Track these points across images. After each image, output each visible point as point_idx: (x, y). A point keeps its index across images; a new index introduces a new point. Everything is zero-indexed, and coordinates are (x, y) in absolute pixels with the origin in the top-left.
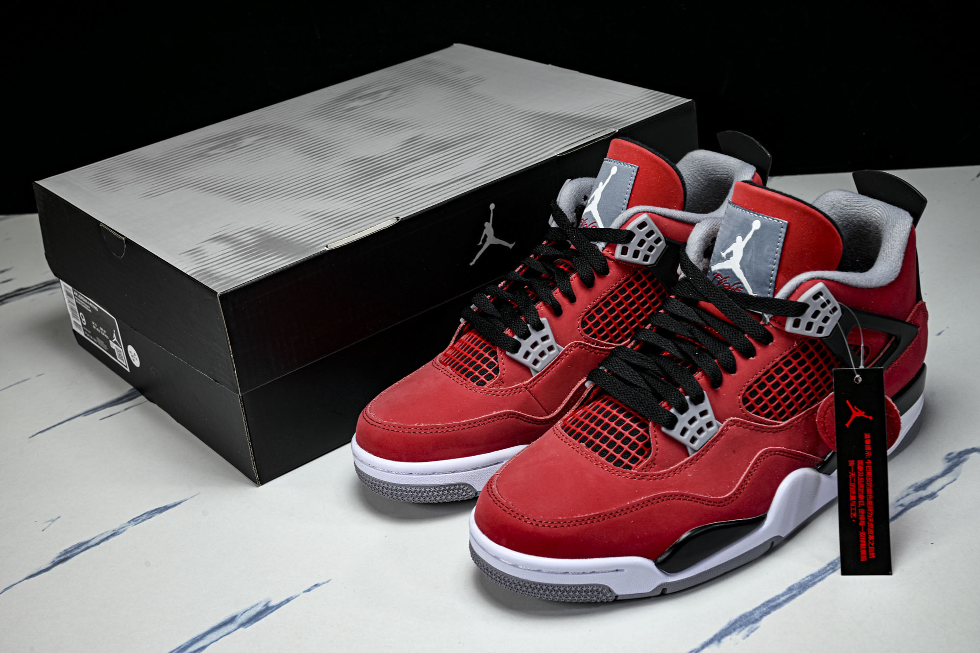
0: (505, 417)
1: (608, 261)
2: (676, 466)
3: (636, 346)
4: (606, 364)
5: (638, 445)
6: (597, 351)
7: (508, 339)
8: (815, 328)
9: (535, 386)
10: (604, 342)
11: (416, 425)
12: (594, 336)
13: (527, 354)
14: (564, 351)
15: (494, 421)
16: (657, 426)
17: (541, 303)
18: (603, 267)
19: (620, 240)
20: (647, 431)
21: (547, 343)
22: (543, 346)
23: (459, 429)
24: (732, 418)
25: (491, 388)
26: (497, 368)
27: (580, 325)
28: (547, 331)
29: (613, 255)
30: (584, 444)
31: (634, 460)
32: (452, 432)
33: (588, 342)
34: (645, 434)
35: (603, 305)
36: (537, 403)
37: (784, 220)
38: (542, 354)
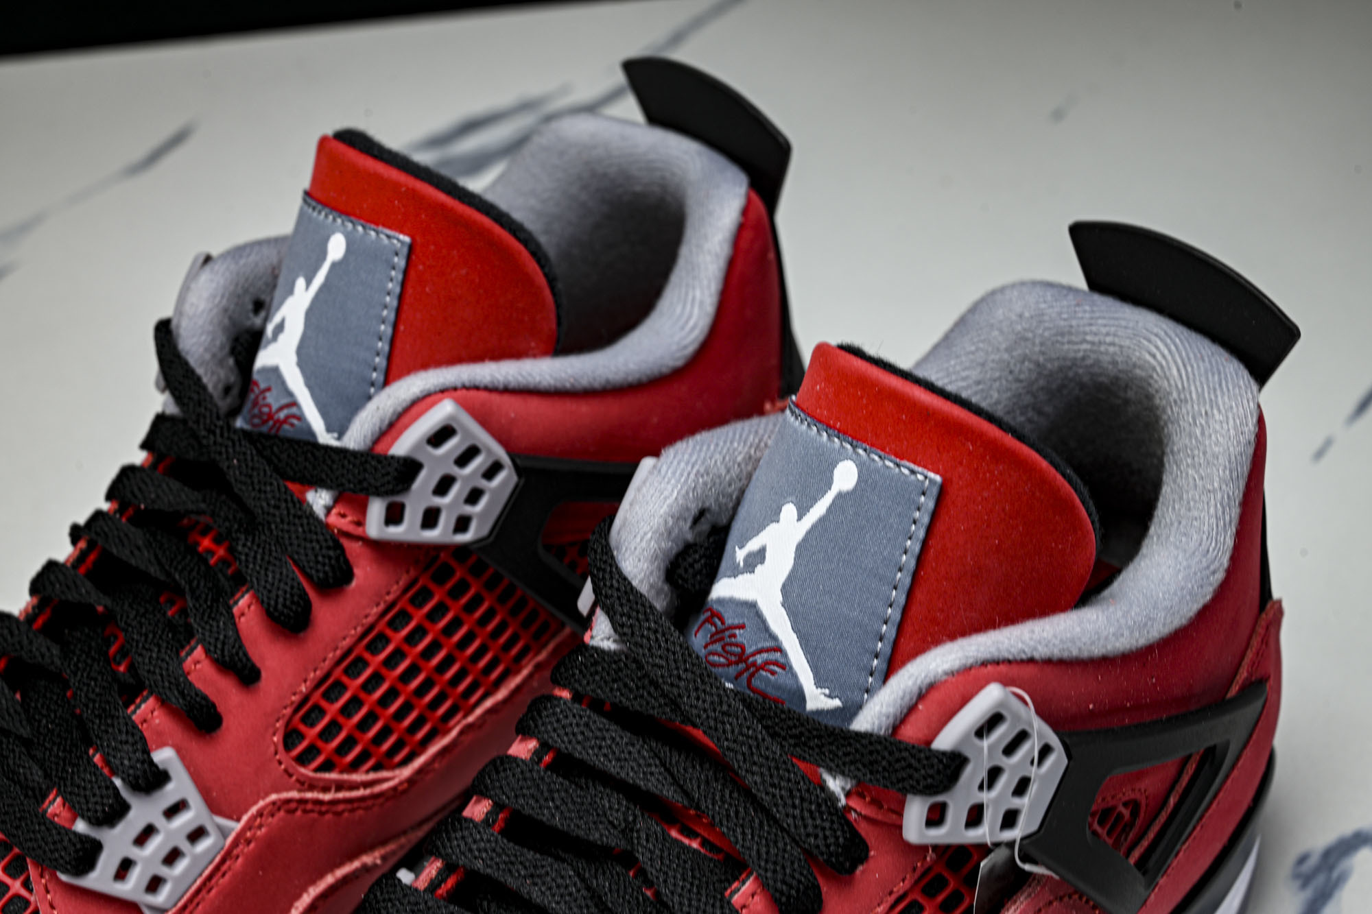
1: (345, 542)
3: (444, 880)
6: (341, 807)
7: (56, 838)
8: (992, 818)
10: (357, 777)
12: (327, 766)
13: (126, 866)
14: (243, 831)
17: (151, 701)
18: (332, 566)
19: (376, 488)
21: (184, 821)
22: (170, 834)
27: (281, 748)
28: (180, 785)
29: (360, 523)
33: (312, 788)
35: (346, 671)
37: (929, 470)
38: (173, 857)
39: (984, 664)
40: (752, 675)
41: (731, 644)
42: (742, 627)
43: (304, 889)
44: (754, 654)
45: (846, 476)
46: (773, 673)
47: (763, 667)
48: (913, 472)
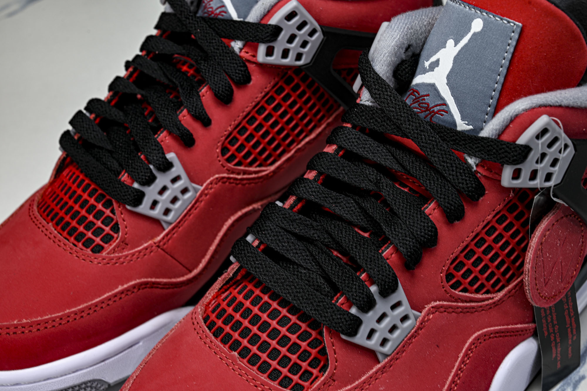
0: (136, 290)
1: (247, 64)
2: (363, 378)
3: (296, 205)
4: (258, 232)
5: (310, 354)
7: (126, 190)
8: (541, 176)
9: (170, 241)
10: (252, 169)
11: (15, 322)
12: (239, 164)
13: (155, 203)
14: (204, 190)
15: (120, 298)
16: (335, 333)
17: (165, 133)
18: (242, 75)
19: (262, 39)
20: (321, 333)
21: (179, 184)
22: (174, 190)
23: (75, 319)
24: (434, 304)
25: (112, 255)
26: (117, 224)
27: (220, 154)
28: (178, 169)
29: (255, 56)
30: (236, 354)
31: (306, 375)
32: (66, 325)
33: (233, 173)
34: (319, 337)
35: (247, 122)
36: (174, 261)
37: (516, 21)
38: (174, 200)
39: (540, 106)
40: (432, 116)
41: (423, 103)
42: (428, 95)
43: (228, 217)
44: (433, 107)
45: (477, 25)
46: (442, 115)
47: (437, 112)
48: (509, 22)
